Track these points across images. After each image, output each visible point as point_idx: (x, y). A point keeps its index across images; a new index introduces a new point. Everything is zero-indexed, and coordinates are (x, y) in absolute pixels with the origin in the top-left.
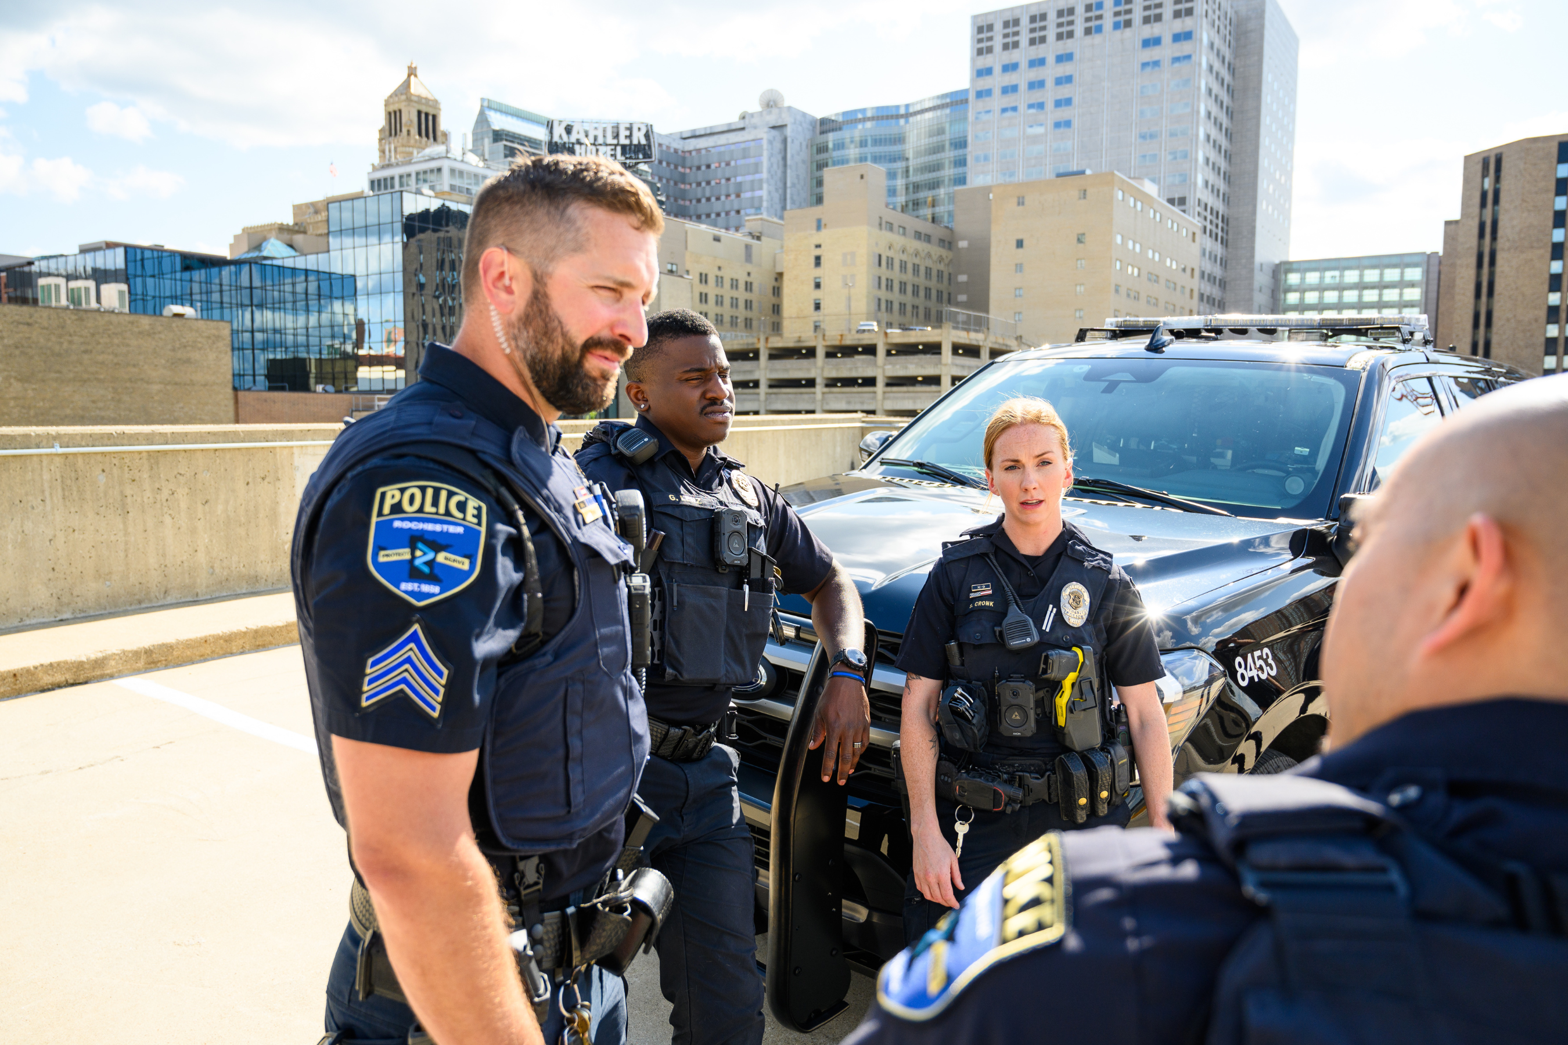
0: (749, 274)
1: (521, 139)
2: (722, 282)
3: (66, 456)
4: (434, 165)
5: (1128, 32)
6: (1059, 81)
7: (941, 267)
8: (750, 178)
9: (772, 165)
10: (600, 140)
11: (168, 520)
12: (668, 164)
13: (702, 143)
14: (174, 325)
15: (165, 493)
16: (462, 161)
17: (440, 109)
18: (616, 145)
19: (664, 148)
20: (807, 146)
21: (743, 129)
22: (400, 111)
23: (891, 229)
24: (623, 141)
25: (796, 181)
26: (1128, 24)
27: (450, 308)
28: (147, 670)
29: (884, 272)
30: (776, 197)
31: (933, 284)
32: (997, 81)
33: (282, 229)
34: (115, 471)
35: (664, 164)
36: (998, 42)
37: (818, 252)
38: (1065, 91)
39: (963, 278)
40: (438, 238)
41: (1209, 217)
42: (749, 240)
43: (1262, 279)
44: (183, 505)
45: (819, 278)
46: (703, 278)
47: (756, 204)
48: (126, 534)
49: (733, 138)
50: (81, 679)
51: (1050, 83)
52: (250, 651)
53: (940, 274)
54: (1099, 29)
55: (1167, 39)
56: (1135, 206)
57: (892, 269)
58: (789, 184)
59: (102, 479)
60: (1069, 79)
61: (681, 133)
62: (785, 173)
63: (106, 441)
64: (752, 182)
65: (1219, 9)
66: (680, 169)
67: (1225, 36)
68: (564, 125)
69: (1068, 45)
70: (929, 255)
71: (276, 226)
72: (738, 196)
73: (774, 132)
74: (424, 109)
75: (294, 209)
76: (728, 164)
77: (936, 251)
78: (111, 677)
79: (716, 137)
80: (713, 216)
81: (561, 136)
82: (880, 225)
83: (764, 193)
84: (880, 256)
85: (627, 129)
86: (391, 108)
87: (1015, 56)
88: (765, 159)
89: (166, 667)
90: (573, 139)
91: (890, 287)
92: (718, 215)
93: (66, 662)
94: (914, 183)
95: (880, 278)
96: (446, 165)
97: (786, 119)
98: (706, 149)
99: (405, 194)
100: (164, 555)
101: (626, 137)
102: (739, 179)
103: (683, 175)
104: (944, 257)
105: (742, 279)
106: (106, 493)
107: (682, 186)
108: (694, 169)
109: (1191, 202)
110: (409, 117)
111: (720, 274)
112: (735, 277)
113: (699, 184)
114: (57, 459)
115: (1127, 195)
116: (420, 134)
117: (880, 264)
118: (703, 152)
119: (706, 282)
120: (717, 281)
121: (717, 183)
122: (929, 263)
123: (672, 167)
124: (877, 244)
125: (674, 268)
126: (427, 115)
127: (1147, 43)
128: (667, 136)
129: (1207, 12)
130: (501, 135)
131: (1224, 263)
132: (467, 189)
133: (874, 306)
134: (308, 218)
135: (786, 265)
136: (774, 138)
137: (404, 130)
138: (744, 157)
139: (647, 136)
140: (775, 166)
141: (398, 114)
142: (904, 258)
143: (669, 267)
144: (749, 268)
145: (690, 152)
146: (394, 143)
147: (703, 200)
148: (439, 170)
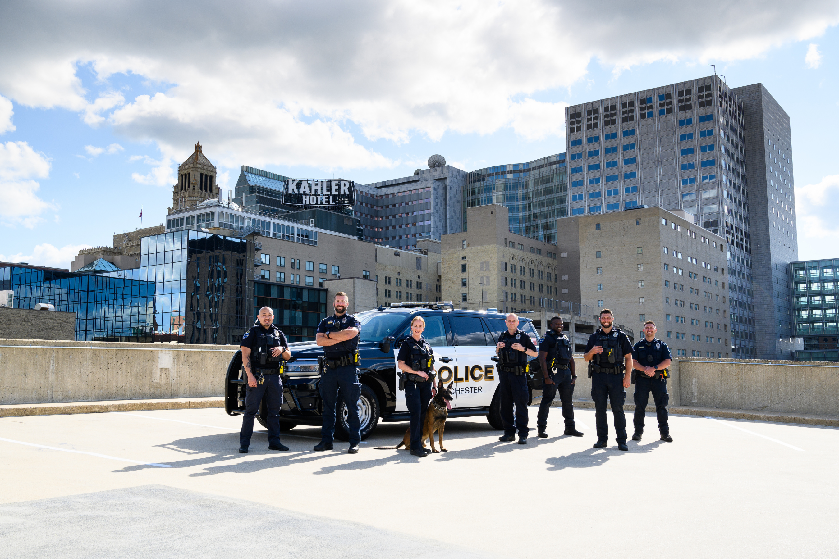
0: (419, 277)
1: (268, 192)
2: (401, 283)
3: (94, 349)
4: (209, 210)
5: (669, 116)
6: (626, 148)
7: (550, 270)
8: (421, 213)
9: (437, 204)
10: (319, 192)
11: (119, 372)
12: (367, 205)
13: (389, 191)
14: (41, 315)
15: (119, 363)
16: (228, 208)
17: (216, 173)
18: (329, 195)
19: (364, 194)
20: (461, 191)
21: (417, 181)
22: (189, 174)
23: (513, 246)
24: (334, 192)
25: (453, 214)
26: (669, 111)
27: (216, 302)
28: (118, 411)
29: (510, 275)
30: (440, 225)
31: (544, 281)
32: (585, 148)
33: (106, 251)
34: (106, 355)
35: (364, 204)
36: (584, 124)
37: (464, 262)
38: (630, 154)
39: (565, 278)
40: (210, 256)
41: (735, 234)
42: (419, 254)
43: (777, 275)
44: (124, 368)
45: (466, 279)
46: (388, 280)
47: (426, 230)
48: (108, 375)
49: (410, 187)
50: (102, 411)
51: (620, 149)
52: (146, 410)
53: (549, 275)
54: (650, 115)
55: (696, 120)
56: (676, 228)
57: (515, 272)
58: (448, 217)
59: (102, 357)
60: (633, 146)
61: (376, 183)
62: (446, 209)
63: (104, 346)
64: (424, 215)
65: (730, 100)
66: (375, 207)
67: (736, 117)
68: (296, 182)
69: (631, 125)
70: (541, 263)
71: (102, 249)
72: (414, 224)
73: (438, 183)
74: (205, 172)
75: (114, 238)
76: (407, 204)
77: (545, 260)
78: (109, 412)
79: (399, 187)
80: (397, 238)
81: (293, 190)
82: (506, 243)
83: (431, 222)
84: (506, 264)
85: (336, 185)
86: (183, 172)
87: (596, 132)
88: (432, 200)
89: (123, 411)
90: (301, 192)
91: (513, 284)
92: (401, 237)
93: (98, 405)
94: (534, 214)
95: (506, 278)
96: (217, 210)
97: (447, 174)
98: (392, 194)
99: (190, 231)
100: (118, 384)
101: (336, 190)
102: (415, 214)
103: (377, 211)
104: (551, 264)
105: (415, 280)
106: (103, 362)
107: (376, 219)
108: (384, 208)
109: (721, 224)
110: (195, 178)
111: (399, 277)
112: (409, 279)
113: (387, 217)
114: (91, 350)
115: (668, 222)
116: (201, 189)
117: (506, 270)
118: (391, 196)
119: (389, 283)
120: (397, 282)
121: (400, 216)
122: (541, 268)
123: (369, 206)
124: (503, 256)
125: (368, 274)
126: (206, 176)
127: (683, 123)
128: (366, 186)
129: (721, 102)
130: (255, 189)
131: (749, 264)
132: (231, 225)
133: (503, 298)
134: (124, 243)
135: (444, 270)
136: (438, 186)
137: (191, 186)
138: (418, 200)
139: (350, 189)
140: (439, 205)
141: (187, 176)
142: (523, 265)
143: (364, 273)
144: (419, 273)
145: (382, 196)
146: (184, 194)
147: (391, 228)
148: (213, 214)
